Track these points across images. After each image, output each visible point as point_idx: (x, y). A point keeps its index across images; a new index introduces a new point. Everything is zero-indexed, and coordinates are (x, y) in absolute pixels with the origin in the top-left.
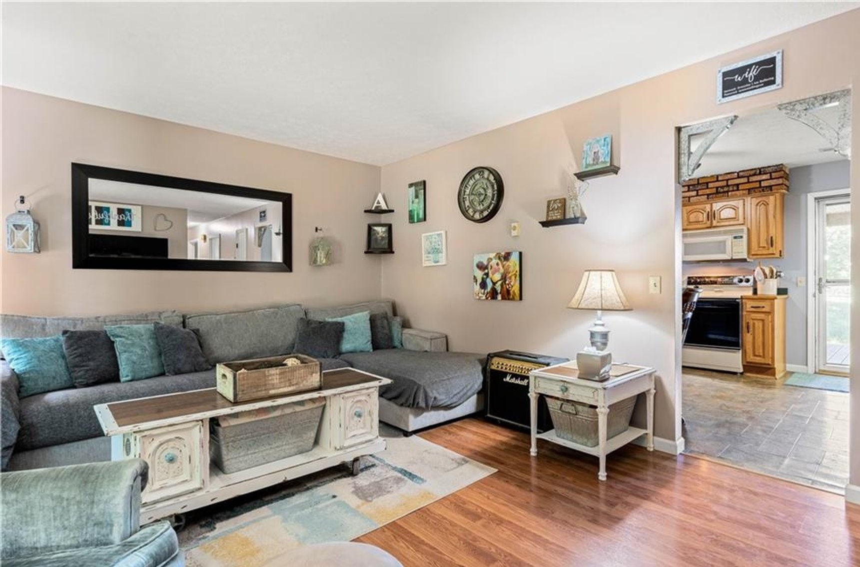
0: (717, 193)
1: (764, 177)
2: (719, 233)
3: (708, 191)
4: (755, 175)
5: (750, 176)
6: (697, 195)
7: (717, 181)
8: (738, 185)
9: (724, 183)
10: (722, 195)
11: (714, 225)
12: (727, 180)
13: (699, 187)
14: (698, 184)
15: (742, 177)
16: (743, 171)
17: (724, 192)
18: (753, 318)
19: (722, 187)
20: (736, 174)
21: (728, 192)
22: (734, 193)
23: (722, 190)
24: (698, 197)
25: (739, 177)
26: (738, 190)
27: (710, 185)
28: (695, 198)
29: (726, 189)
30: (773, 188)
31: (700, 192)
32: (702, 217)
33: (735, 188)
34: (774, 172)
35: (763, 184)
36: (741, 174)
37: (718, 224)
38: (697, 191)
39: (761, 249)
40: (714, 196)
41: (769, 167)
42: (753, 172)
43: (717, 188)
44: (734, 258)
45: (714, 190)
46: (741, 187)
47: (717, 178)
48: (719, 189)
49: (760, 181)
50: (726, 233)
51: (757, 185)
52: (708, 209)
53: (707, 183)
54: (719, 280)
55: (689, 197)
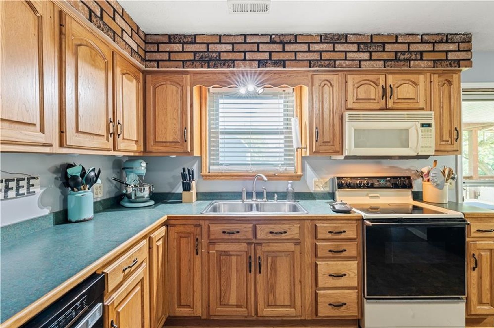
0: (397, 60)
1: (452, 47)
2: (401, 119)
3: (385, 56)
4: (441, 42)
5: (436, 42)
6: (370, 60)
7: (396, 42)
8: (421, 53)
9: (405, 47)
10: (402, 63)
11: (390, 105)
12: (409, 44)
13: (373, 48)
14: (372, 42)
15: (427, 42)
16: (428, 34)
17: (404, 60)
18: (480, 247)
19: (402, 52)
20: (420, 37)
21: (410, 60)
22: (417, 62)
23: (402, 57)
24: (372, 62)
25: (422, 42)
26: (421, 59)
27: (388, 47)
28: (368, 62)
29: (407, 56)
30: (461, 62)
31: (375, 56)
32: (374, 92)
33: (419, 57)
34: (462, 42)
35: (451, 56)
36: (426, 38)
37: (396, 106)
38: (371, 52)
39: (444, 143)
40: (393, 63)
41: (456, 34)
42: (438, 38)
43: (396, 52)
44: (420, 154)
45: (392, 56)
46: (425, 56)
47: (395, 38)
48: (399, 54)
49: (447, 52)
50: (410, 118)
51: (443, 56)
52: (382, 83)
53: (384, 44)
54: (376, 182)
55: (360, 61)
